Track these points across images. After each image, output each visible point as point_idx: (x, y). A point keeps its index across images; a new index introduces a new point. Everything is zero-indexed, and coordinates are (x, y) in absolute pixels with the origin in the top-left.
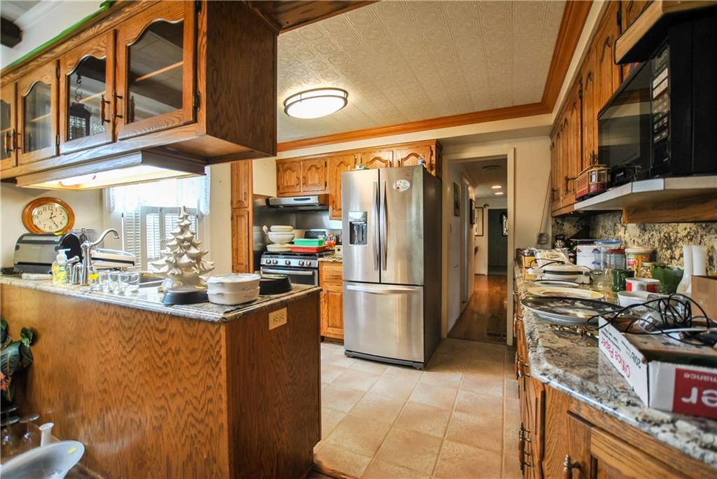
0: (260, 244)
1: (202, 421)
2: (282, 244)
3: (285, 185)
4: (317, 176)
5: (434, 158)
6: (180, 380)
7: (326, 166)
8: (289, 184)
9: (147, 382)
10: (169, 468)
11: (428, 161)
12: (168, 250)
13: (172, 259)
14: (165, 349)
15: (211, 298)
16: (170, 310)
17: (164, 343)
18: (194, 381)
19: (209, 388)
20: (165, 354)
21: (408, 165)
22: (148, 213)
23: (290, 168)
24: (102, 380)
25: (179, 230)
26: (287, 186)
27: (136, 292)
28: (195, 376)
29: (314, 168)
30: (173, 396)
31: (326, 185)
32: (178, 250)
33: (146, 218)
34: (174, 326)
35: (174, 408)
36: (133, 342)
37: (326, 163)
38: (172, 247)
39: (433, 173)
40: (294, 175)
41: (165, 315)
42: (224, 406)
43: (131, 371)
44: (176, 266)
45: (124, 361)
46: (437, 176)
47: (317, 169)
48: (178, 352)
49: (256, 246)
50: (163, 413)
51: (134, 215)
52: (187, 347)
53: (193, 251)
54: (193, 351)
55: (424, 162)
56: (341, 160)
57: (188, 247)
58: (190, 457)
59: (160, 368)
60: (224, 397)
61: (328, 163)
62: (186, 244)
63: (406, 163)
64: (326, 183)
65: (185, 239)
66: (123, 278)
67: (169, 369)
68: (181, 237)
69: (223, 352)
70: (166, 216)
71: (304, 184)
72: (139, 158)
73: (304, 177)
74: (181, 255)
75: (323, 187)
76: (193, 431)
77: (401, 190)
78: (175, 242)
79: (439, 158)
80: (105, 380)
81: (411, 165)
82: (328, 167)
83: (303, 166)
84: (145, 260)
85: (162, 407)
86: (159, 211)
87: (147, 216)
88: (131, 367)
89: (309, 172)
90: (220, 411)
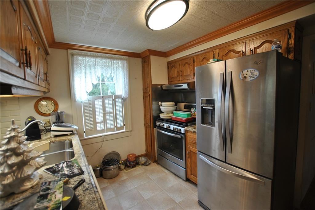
2: (168, 113)
3: (172, 77)
4: (188, 70)
5: (292, 41)
7: (194, 62)
8: (174, 76)
11: (284, 45)
21: (261, 52)
22: (96, 100)
23: (173, 66)
26: (173, 77)
29: (187, 65)
31: (194, 76)
33: (95, 102)
37: (194, 60)
39: (291, 56)
40: (176, 70)
46: (295, 59)
47: (189, 65)
51: (88, 101)
55: (279, 47)
56: (204, 56)
61: (195, 60)
63: (259, 51)
64: (194, 74)
70: (106, 100)
71: (181, 75)
73: (181, 71)
75: (192, 77)
77: (249, 79)
79: (298, 40)
81: (264, 51)
82: (196, 62)
83: (181, 64)
84: (96, 123)
86: (102, 97)
87: (95, 101)
89: (184, 67)
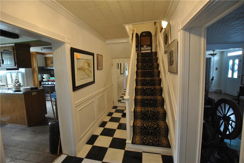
0: (41, 79)
1: (21, 108)
2: (47, 79)
6: (17, 103)
9: (11, 105)
10: (17, 117)
12: (13, 84)
13: (14, 85)
14: (14, 99)
15: (21, 91)
16: (14, 93)
17: (14, 98)
18: (19, 103)
19: (22, 103)
20: (14, 100)
23: (48, 59)
24: (2, 106)
25: (15, 80)
26: (48, 64)
27: (7, 91)
28: (19, 102)
30: (16, 106)
32: (15, 83)
34: (15, 95)
35: (16, 107)
36: (8, 99)
38: (14, 83)
41: (13, 94)
42: (24, 105)
43: (8, 104)
44: (15, 86)
45: (6, 102)
48: (16, 99)
49: (40, 80)
50: (15, 109)
52: (18, 98)
53: (18, 83)
54: (19, 98)
57: (17, 83)
58: (20, 114)
59: (13, 102)
60: (24, 104)
62: (17, 82)
65: (16, 82)
66: (4, 89)
67: (15, 102)
68: (16, 81)
69: (23, 98)
71: (52, 64)
72: (6, 69)
73: (52, 62)
74: (16, 84)
76: (20, 110)
78: (14, 82)
80: (3, 106)
83: (52, 59)
84: (7, 85)
85: (15, 108)
86: (10, 72)
88: (8, 103)
90: (24, 106)
